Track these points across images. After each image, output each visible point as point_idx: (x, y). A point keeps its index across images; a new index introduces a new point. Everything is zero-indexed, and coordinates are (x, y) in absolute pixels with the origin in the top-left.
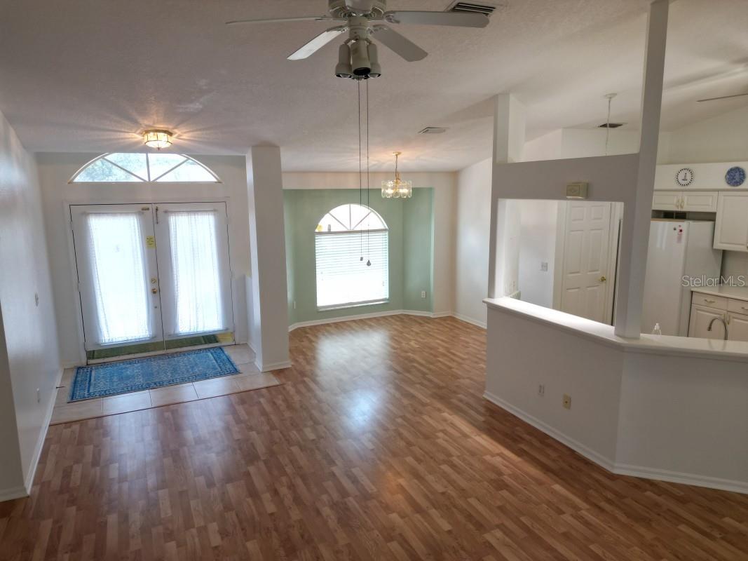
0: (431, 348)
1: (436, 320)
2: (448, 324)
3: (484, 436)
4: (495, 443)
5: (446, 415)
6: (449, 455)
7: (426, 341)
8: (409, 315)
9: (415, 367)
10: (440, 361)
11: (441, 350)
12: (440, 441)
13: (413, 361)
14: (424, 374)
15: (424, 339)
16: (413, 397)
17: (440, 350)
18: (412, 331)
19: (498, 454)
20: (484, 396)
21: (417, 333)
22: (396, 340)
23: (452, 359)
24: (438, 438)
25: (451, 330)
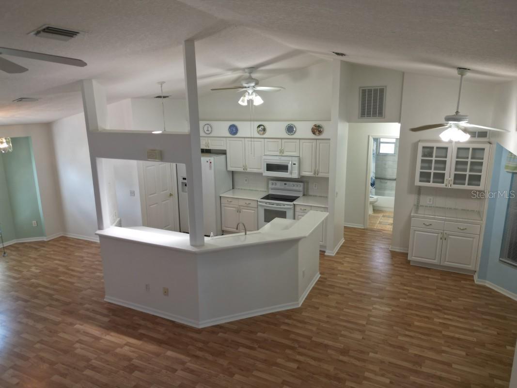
0: (52, 270)
1: (50, 242)
2: (62, 243)
3: (112, 334)
4: (121, 336)
5: (78, 326)
6: (88, 360)
7: (45, 264)
8: (23, 243)
9: (40, 291)
10: (62, 280)
11: (61, 269)
12: (78, 351)
13: (38, 285)
14: (50, 295)
15: (43, 263)
16: (45, 320)
17: (59, 270)
18: (30, 257)
19: (126, 345)
20: (105, 300)
21: (35, 259)
22: (16, 270)
23: (72, 275)
24: (76, 349)
25: (65, 248)
